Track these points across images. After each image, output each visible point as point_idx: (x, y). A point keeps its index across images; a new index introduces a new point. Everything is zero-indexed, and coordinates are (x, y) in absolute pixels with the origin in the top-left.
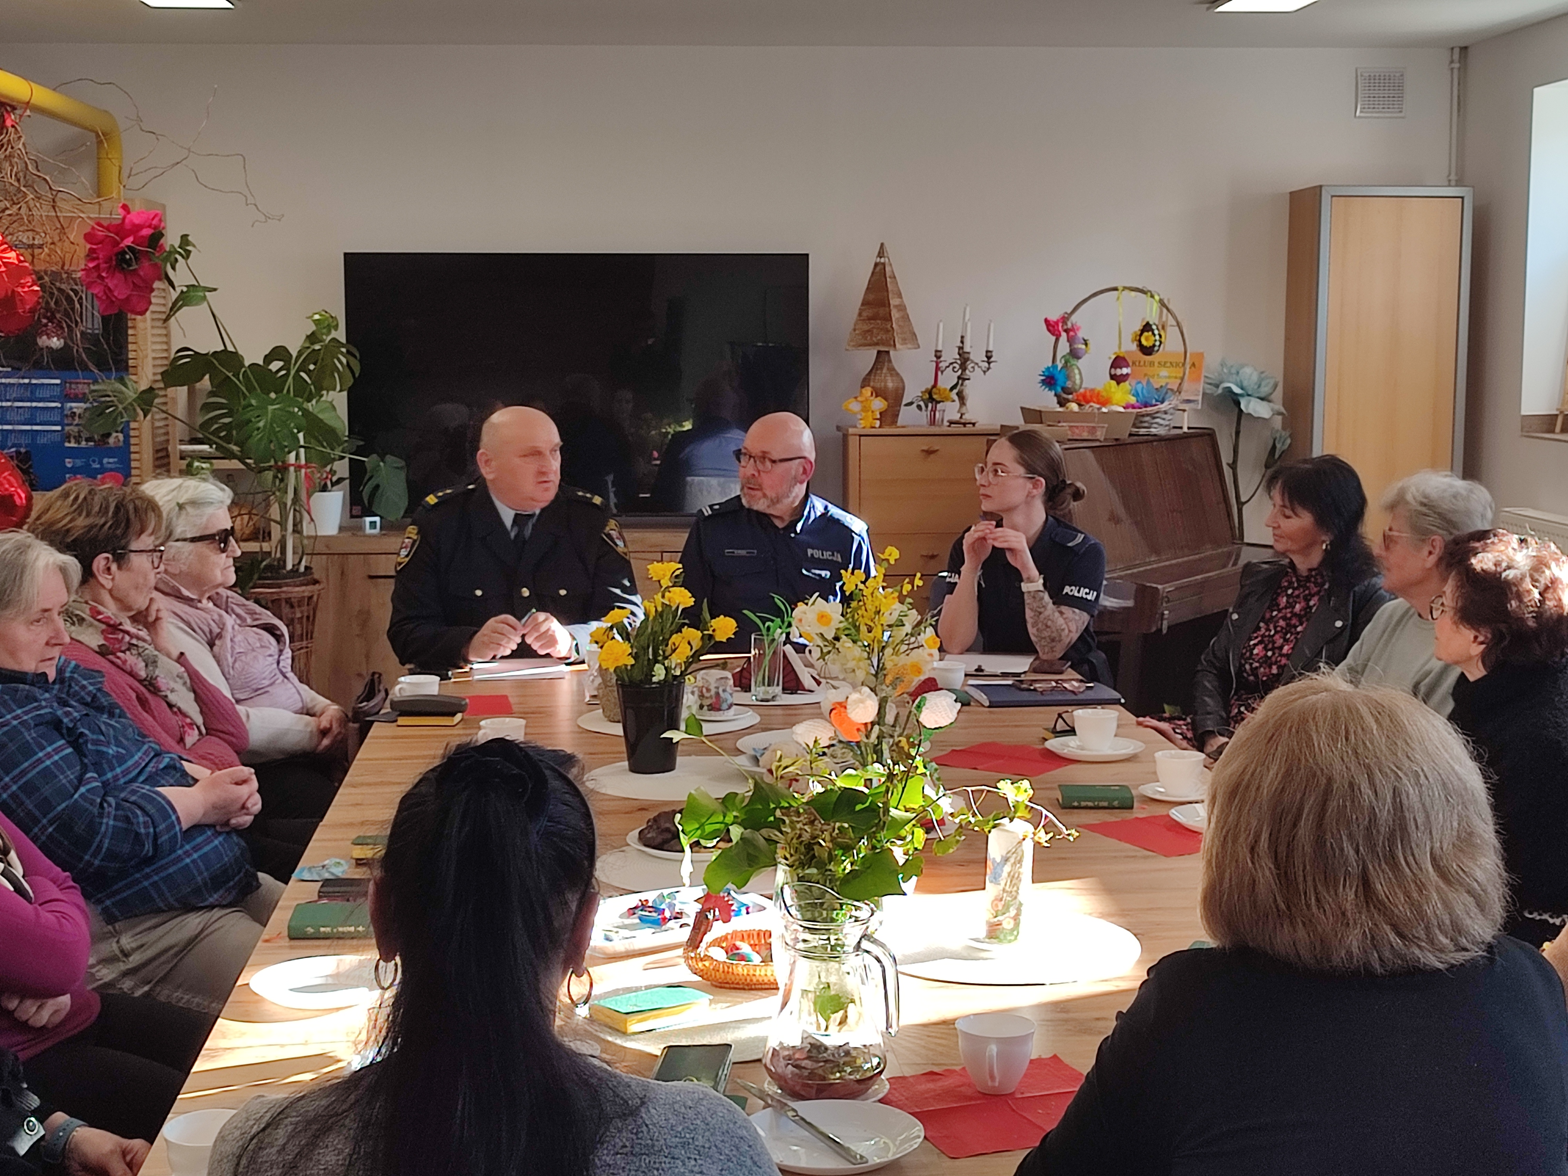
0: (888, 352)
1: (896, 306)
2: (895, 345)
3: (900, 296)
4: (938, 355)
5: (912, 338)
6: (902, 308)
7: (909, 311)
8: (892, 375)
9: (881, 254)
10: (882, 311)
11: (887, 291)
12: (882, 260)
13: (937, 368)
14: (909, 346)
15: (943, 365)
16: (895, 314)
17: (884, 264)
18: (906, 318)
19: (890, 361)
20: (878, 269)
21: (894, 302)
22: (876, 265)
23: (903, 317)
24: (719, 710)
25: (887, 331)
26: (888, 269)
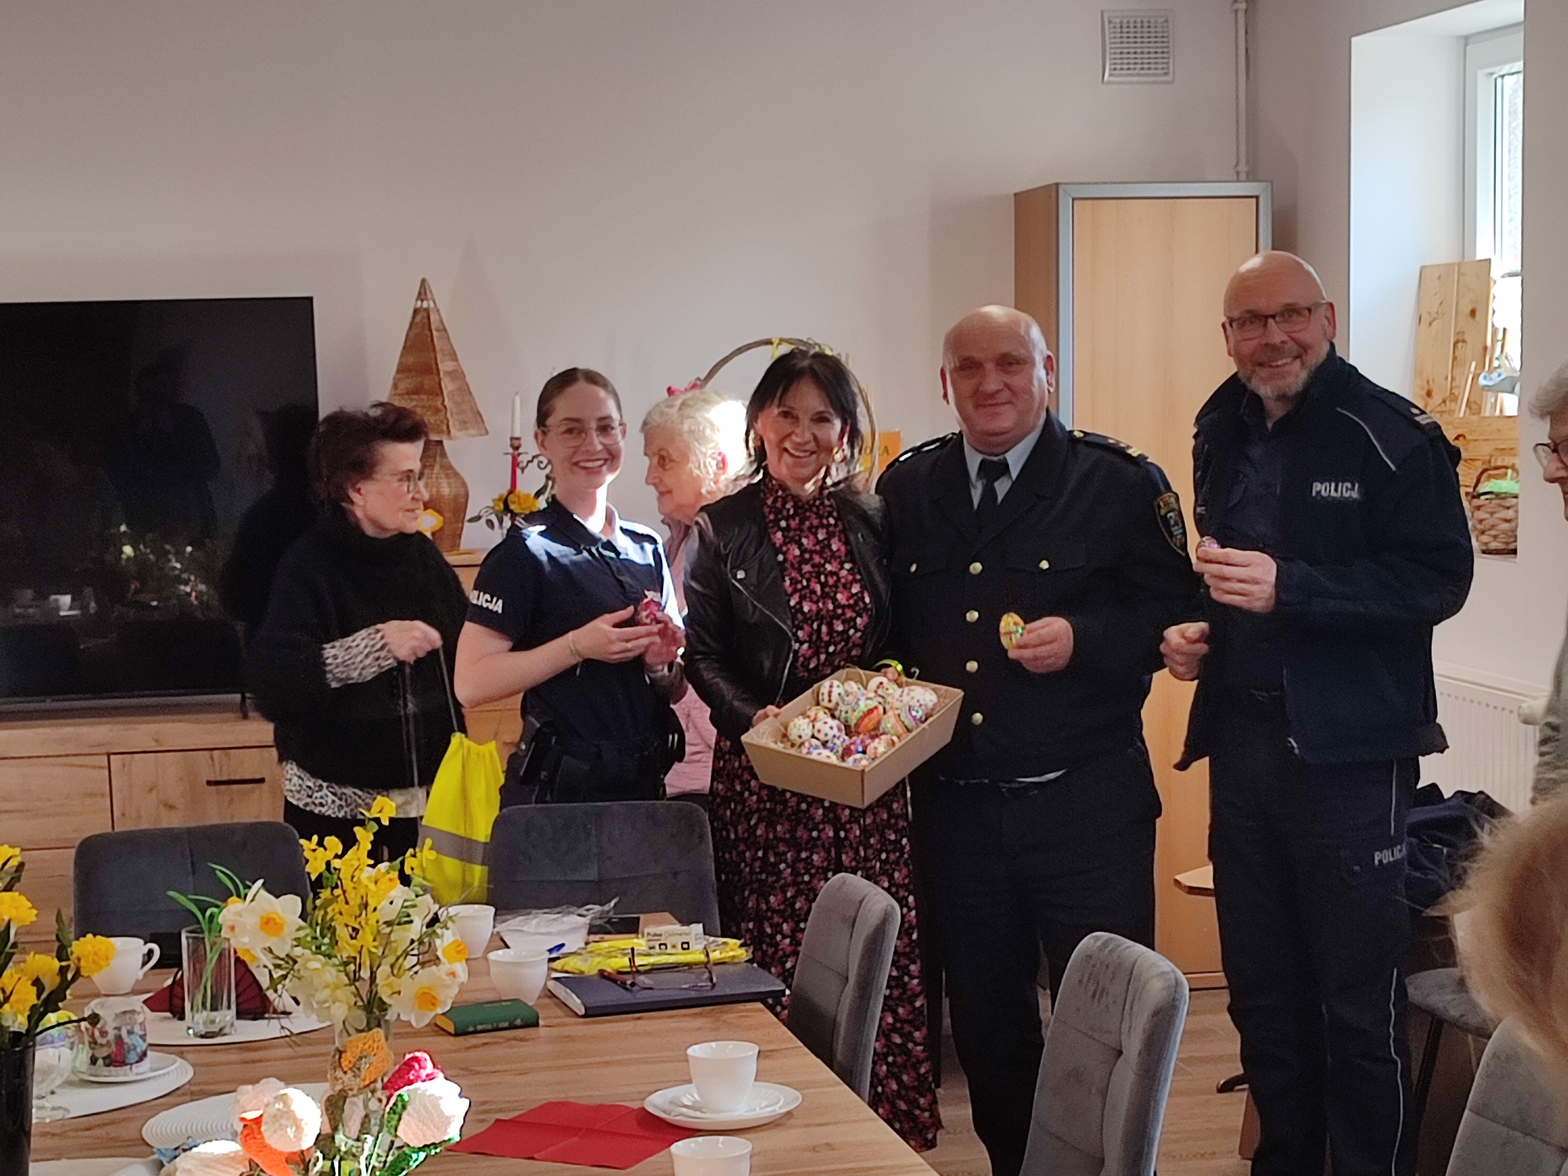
0: (440, 443)
1: (449, 373)
2: (449, 432)
3: (454, 357)
4: (516, 445)
5: (475, 421)
6: (458, 375)
7: (469, 379)
8: (447, 476)
9: (423, 294)
10: (428, 381)
11: (434, 350)
12: (425, 305)
13: (515, 464)
14: (471, 431)
15: (523, 459)
16: (448, 385)
17: (427, 310)
18: (465, 390)
19: (444, 455)
20: (418, 318)
21: (445, 366)
22: (416, 311)
23: (459, 389)
24: (123, 1063)
25: (437, 411)
26: (434, 317)
